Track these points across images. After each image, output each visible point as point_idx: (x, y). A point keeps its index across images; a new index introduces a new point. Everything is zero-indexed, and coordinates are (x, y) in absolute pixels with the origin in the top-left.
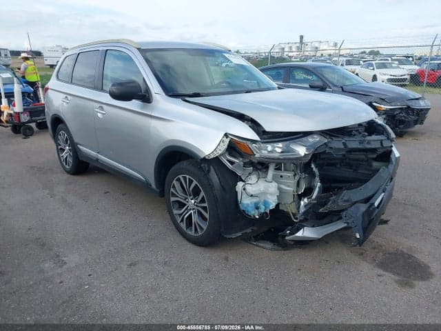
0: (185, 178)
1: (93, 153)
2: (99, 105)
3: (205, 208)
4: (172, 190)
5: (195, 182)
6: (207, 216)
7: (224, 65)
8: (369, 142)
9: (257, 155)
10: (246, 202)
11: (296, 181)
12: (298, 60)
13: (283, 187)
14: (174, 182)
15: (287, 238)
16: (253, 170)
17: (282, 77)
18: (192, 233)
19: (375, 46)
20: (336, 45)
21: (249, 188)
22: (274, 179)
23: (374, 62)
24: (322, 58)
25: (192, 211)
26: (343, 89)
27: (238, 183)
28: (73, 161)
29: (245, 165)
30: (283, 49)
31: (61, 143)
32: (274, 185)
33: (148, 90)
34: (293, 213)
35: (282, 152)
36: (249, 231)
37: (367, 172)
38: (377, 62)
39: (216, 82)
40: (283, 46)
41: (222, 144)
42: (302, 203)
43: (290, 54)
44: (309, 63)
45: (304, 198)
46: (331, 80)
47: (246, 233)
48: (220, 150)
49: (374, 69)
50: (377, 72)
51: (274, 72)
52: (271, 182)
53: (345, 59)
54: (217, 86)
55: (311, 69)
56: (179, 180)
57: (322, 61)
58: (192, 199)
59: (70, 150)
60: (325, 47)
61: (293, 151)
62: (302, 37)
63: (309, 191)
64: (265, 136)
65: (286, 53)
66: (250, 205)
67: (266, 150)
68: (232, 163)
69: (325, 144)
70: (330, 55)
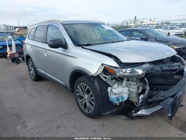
0: (83, 85)
1: (43, 72)
2: (45, 50)
3: (92, 100)
4: (77, 90)
5: (88, 87)
6: (94, 103)
7: (102, 30)
8: (173, 66)
9: (118, 74)
10: (112, 97)
11: (137, 86)
12: (134, 27)
13: (131, 89)
14: (78, 86)
15: (133, 115)
16: (116, 81)
17: (128, 35)
18: (86, 111)
19: (168, 20)
20: (151, 20)
21: (114, 90)
22: (126, 86)
23: (168, 27)
24: (145, 26)
25: (86, 101)
26: (156, 40)
27: (109, 88)
28: (35, 75)
29: (112, 79)
30: (128, 22)
31: (30, 67)
32: (126, 88)
33: (66, 43)
34: (135, 102)
35: (130, 73)
36: (114, 110)
37: (171, 81)
38: (169, 27)
39: (98, 38)
40: (127, 21)
41: (100, 69)
42: (140, 97)
43: (131, 25)
44: (139, 28)
45: (141, 95)
46: (150, 35)
47: (113, 111)
48: (100, 72)
49: (168, 30)
50: (170, 31)
51: (124, 33)
52: (125, 87)
53: (155, 26)
54: (99, 40)
55: (141, 31)
56: (80, 85)
57: (145, 27)
58: (86, 95)
59: (33, 70)
60: (146, 21)
61: (136, 72)
62: (135, 17)
63: (143, 91)
64: (122, 65)
65: (129, 24)
66: (115, 99)
67: (123, 72)
68: (105, 78)
69: (152, 68)
70: (148, 24)
